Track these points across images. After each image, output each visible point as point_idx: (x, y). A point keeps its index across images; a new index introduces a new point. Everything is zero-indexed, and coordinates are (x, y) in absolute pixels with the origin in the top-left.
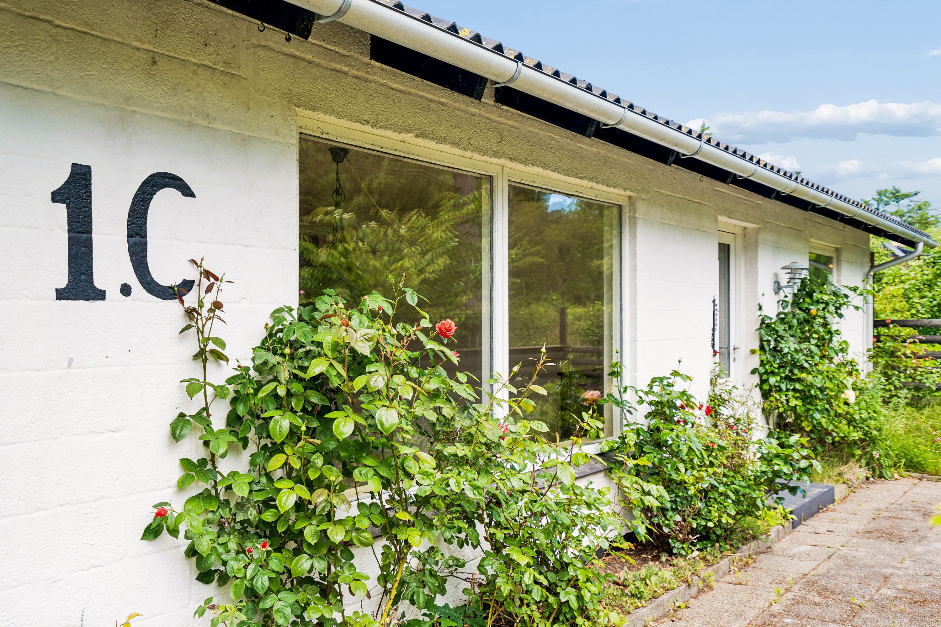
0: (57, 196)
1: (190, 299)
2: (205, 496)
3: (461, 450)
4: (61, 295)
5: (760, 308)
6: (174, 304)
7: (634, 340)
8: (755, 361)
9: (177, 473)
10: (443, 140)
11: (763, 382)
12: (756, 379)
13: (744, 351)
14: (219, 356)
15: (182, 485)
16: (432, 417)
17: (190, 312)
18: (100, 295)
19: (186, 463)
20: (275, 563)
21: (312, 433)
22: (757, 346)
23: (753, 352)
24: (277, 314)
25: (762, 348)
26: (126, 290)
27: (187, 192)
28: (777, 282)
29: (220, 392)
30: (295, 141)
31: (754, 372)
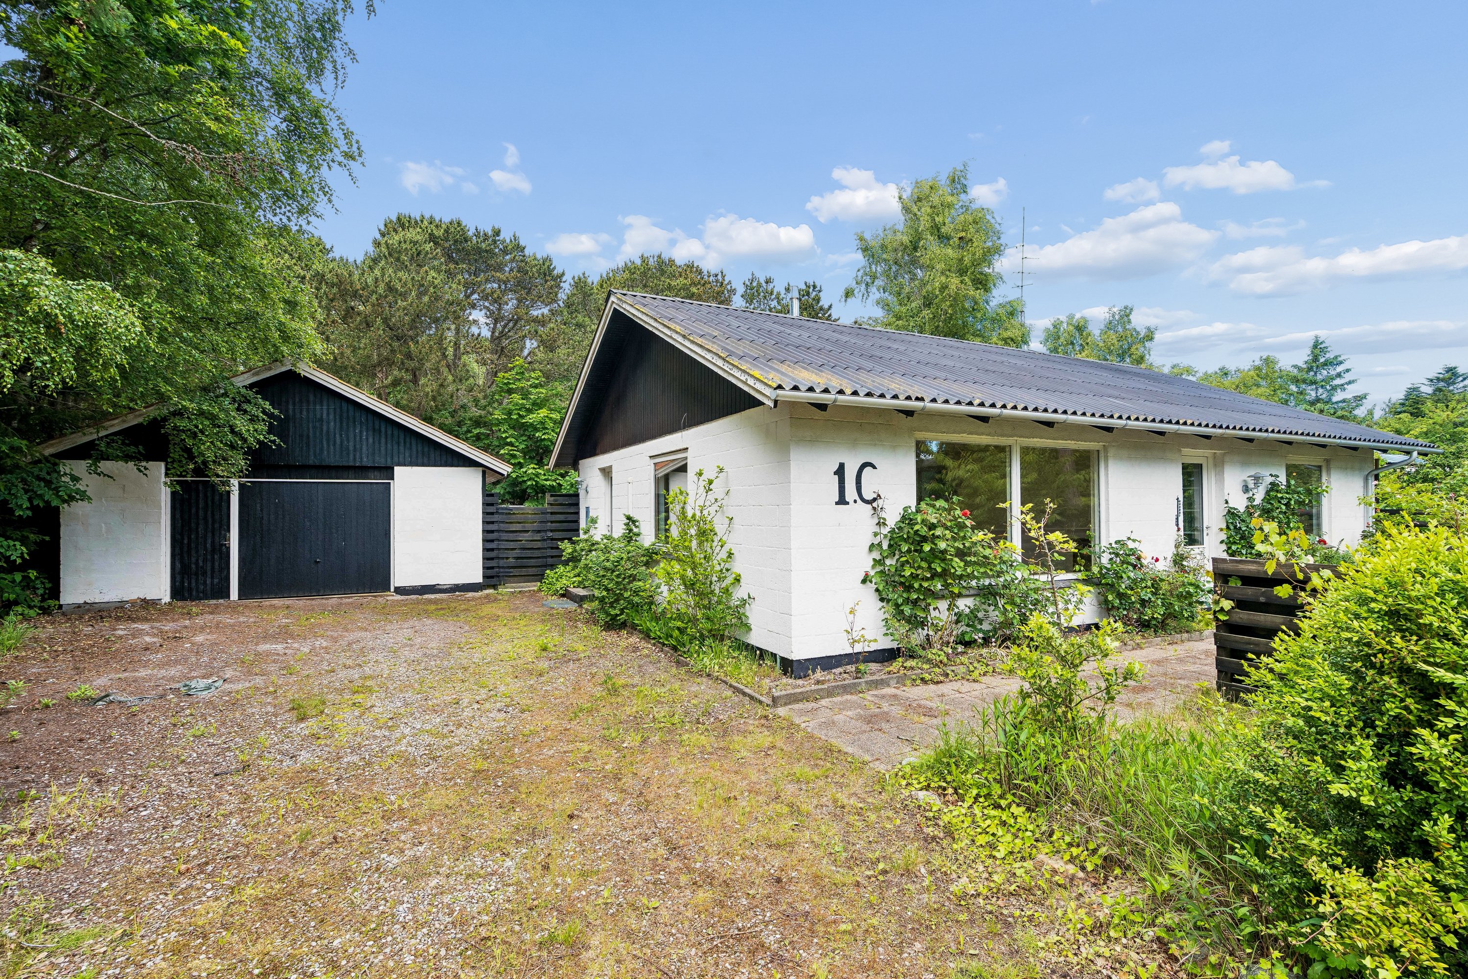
0: (835, 473)
1: (875, 505)
2: (882, 572)
3: (973, 559)
4: (837, 503)
5: (1227, 502)
6: (869, 506)
7: (1108, 521)
8: (1223, 536)
9: (872, 563)
10: (982, 434)
11: (1229, 548)
12: (1224, 547)
13: (1214, 529)
14: (884, 524)
15: (873, 567)
16: (961, 546)
17: (874, 509)
18: (848, 503)
19: (874, 560)
20: (905, 595)
21: (916, 551)
22: (1224, 526)
23: (1221, 530)
24: (905, 509)
25: (1228, 528)
26: (855, 501)
27: (874, 467)
28: (1246, 486)
29: (885, 536)
30: (914, 444)
31: (1222, 542)
